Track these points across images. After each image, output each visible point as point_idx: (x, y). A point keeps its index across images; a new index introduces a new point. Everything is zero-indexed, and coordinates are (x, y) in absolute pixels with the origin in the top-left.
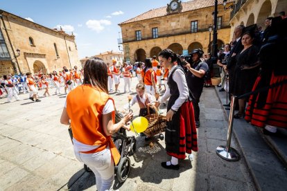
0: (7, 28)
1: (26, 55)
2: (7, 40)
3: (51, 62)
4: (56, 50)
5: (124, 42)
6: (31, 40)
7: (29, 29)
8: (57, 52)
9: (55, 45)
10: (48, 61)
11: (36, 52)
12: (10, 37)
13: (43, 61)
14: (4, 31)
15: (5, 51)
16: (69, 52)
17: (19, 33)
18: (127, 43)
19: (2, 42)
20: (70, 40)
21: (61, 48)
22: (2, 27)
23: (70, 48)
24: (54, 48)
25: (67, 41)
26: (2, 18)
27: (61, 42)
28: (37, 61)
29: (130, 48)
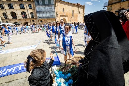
0: (57, 6)
1: (61, 16)
3: (69, 19)
6: (64, 10)
7: (64, 5)
8: (73, 14)
9: (73, 11)
10: (68, 18)
11: (65, 15)
12: (57, 9)
13: (66, 18)
14: (55, 7)
16: (79, 14)
17: (60, 7)
18: (110, 6)
19: (54, 11)
20: (81, 8)
21: (76, 12)
22: (55, 5)
23: (80, 12)
24: (72, 12)
25: (79, 9)
26: (55, 2)
27: (76, 9)
28: (64, 19)
29: (112, 9)
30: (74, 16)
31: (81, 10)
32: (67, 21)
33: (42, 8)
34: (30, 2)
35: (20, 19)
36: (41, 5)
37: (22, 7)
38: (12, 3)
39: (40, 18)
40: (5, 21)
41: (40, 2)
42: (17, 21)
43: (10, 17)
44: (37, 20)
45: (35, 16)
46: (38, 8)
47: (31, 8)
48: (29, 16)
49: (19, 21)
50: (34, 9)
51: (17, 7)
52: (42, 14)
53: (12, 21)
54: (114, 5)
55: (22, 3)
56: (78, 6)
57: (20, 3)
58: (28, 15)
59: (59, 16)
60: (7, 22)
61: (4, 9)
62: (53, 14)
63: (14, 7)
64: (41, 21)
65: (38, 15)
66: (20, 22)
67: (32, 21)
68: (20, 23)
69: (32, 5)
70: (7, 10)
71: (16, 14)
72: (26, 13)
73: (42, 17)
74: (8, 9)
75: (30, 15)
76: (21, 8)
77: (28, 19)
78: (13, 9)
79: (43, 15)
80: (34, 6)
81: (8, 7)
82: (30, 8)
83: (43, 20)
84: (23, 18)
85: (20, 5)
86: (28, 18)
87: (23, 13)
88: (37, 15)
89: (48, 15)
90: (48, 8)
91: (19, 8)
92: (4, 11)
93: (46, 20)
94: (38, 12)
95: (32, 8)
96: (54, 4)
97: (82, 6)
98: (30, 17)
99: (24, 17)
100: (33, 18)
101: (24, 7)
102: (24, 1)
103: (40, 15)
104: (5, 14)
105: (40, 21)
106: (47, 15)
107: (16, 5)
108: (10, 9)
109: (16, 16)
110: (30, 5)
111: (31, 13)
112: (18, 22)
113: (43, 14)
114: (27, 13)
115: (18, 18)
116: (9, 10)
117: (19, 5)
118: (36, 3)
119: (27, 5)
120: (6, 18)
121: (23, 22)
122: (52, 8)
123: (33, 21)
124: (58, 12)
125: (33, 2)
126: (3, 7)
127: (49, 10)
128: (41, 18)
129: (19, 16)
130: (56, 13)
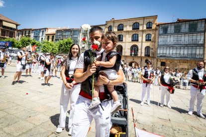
33: (171, 39)
34: (150, 30)
35: (126, 57)
36: (172, 34)
37: (135, 39)
38: (123, 34)
39: (161, 56)
41: (169, 29)
44: (155, 60)
45: (153, 54)
46: (161, 39)
47: (148, 40)
48: (142, 53)
50: (154, 42)
51: (127, 39)
52: (168, 50)
55: (136, 33)
57: (134, 33)
67: (144, 61)
69: (153, 36)
71: (123, 48)
72: (138, 48)
73: (167, 55)
75: (143, 51)
76: (133, 41)
77: (139, 57)
78: (122, 41)
79: (170, 52)
80: (155, 37)
82: (146, 40)
83: (168, 63)
85: (133, 35)
86: (139, 55)
88: (156, 52)
89: (184, 52)
90: (186, 39)
91: (130, 39)
93: (176, 61)
94: (160, 46)
96: (205, 32)
98: (143, 55)
99: (133, 53)
100: (149, 56)
101: (138, 38)
102: (141, 31)
105: (159, 64)
106: (182, 53)
107: (127, 36)
109: (122, 51)
110: (148, 35)
111: (147, 48)
114: (140, 47)
117: (131, 36)
119: (144, 35)
122: (199, 38)
128: (164, 56)
129: (126, 51)
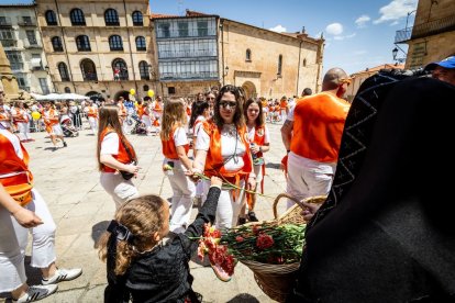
0: (225, 40)
1: (237, 73)
2: (220, 56)
3: (267, 84)
4: (280, 65)
5: (413, 38)
6: (248, 52)
7: (249, 38)
8: (280, 69)
9: (281, 57)
10: (263, 81)
11: (250, 70)
12: (225, 51)
13: (256, 82)
14: (220, 45)
15: (215, 70)
16: (302, 67)
17: (236, 46)
18: (422, 40)
19: (216, 59)
20: (309, 49)
21: (289, 62)
22: (220, 39)
23: (304, 61)
24: (277, 62)
25: (304, 50)
26: (221, 28)
27: (291, 53)
28: (247, 83)
29: (429, 51)
30: (283, 74)
31: (310, 55)
32: (258, 90)
33: (177, 48)
34: (142, 29)
35: (106, 83)
36: (176, 39)
37: (116, 46)
38: (87, 33)
39: (166, 78)
40: (62, 87)
41: (171, 29)
42: (96, 87)
43: (77, 74)
44: (159, 84)
45: (154, 74)
46: (162, 48)
47: (141, 49)
48: (135, 73)
49: (104, 88)
50: (151, 52)
51: (100, 45)
52: (174, 68)
53: (80, 89)
54: (438, 36)
55: (116, 33)
56: (301, 40)
57: (112, 33)
58: (130, 70)
59: (230, 73)
60: (67, 91)
61: (62, 50)
62: (212, 67)
63: (92, 45)
64: (171, 90)
65: (161, 71)
66: (104, 91)
67: (141, 88)
68: (104, 96)
69: (148, 40)
70: (73, 54)
71: (97, 65)
72: (125, 64)
73: (175, 76)
74: (76, 50)
75: (137, 70)
76: (112, 49)
77: (131, 82)
78: (89, 49)
79: (177, 70)
80: (151, 42)
81: (75, 44)
82: (138, 49)
83: (177, 88)
84: (116, 78)
85: (111, 38)
86: (131, 78)
87: (119, 65)
88: (158, 70)
89: (196, 69)
90: (195, 48)
91: (106, 47)
92: (61, 58)
93: (188, 85)
94: (162, 60)
95: (145, 49)
96: (217, 37)
97: (313, 40)
98: (138, 78)
100: (148, 78)
101: (121, 44)
102: (123, 28)
103: (170, 71)
104: (62, 67)
105: (166, 90)
106: (193, 71)
107: (98, 38)
108: (79, 50)
109: (95, 72)
110: (140, 40)
111: (143, 64)
112: (99, 91)
113: (179, 67)
114: (129, 64)
115: (100, 78)
116: (76, 53)
117: (107, 39)
118: (160, 34)
119: (132, 38)
120: (66, 78)
121: (116, 89)
122: (211, 47)
123: (146, 88)
124: (230, 61)
125: (150, 28)
126: (60, 44)
127: (199, 53)
128: (171, 78)
129: (105, 71)
130: (221, 65)
